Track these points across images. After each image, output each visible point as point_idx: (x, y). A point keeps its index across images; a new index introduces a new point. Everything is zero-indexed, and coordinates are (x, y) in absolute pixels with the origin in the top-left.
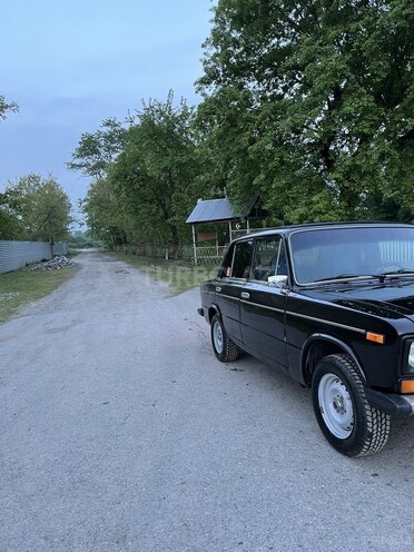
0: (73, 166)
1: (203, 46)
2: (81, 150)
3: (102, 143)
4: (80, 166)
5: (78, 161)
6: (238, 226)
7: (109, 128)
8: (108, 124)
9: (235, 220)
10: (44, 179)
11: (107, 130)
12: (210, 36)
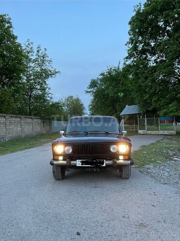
0: (87, 92)
1: (126, 45)
2: (90, 86)
3: (99, 82)
4: (90, 92)
5: (89, 90)
6: (141, 117)
7: (102, 76)
8: (101, 75)
9: (140, 114)
10: (75, 97)
11: (101, 77)
12: (128, 41)
